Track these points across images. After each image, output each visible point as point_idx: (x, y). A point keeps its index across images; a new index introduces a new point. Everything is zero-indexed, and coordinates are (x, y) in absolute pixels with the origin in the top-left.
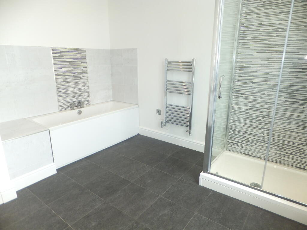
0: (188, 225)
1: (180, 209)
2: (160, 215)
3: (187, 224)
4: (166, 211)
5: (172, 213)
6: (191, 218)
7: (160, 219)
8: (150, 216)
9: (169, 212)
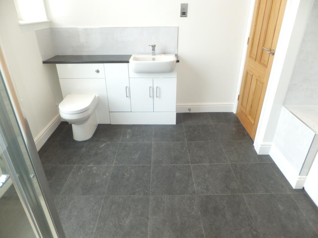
0: (97, 218)
1: (113, 235)
2: (131, 214)
3: (98, 220)
4: (127, 221)
5: (120, 224)
6: (96, 230)
7: (128, 209)
8: (140, 206)
9: (125, 223)
